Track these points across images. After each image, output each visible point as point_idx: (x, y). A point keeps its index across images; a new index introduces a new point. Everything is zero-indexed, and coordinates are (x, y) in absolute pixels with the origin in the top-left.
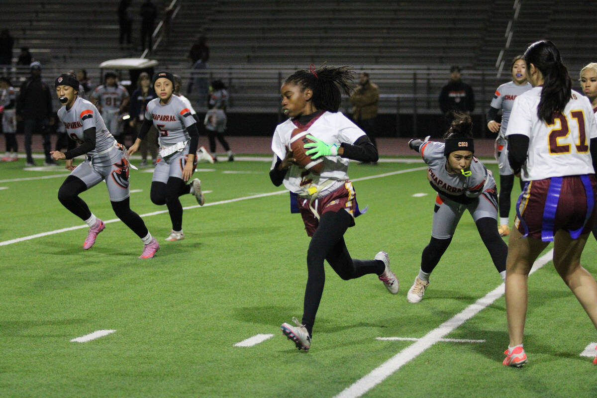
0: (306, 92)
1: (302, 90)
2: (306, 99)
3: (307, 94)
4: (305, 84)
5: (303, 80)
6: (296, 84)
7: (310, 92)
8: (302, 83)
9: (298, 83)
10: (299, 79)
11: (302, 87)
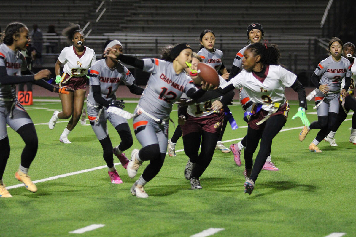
0: (257, 56)
1: (255, 56)
2: (256, 61)
3: (257, 58)
4: (257, 52)
5: (257, 49)
6: (251, 51)
7: (259, 57)
8: (256, 51)
9: (253, 51)
10: (255, 48)
11: (255, 53)
